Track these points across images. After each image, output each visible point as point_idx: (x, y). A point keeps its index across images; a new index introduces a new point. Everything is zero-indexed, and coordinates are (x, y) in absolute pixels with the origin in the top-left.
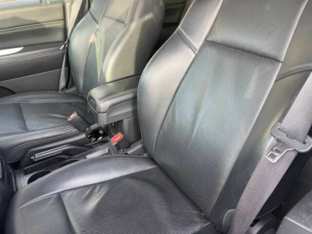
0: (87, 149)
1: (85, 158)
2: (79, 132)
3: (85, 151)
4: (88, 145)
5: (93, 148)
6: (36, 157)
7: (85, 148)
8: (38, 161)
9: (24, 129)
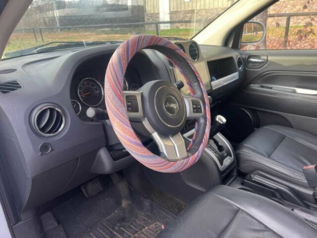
0: (303, 205)
1: (292, 210)
2: (308, 185)
3: (299, 205)
4: (308, 203)
5: (310, 209)
6: (255, 177)
7: (300, 202)
8: (255, 182)
9: (268, 154)
